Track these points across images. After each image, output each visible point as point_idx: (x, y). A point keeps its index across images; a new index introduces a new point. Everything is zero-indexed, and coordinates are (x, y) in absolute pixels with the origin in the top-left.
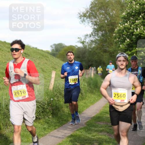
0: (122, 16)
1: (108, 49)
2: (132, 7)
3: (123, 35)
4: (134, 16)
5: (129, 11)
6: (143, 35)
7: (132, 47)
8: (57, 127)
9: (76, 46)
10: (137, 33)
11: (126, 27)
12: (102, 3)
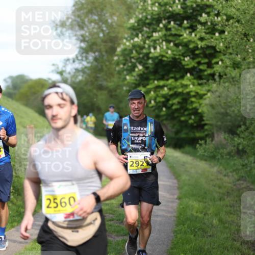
0: (129, 26)
1: (104, 83)
2: (145, 10)
3: (131, 58)
4: (150, 24)
5: (140, 16)
6: (167, 57)
7: (147, 79)
8: (16, 224)
9: (49, 79)
10: (156, 55)
11: (136, 44)
12: (93, 3)
